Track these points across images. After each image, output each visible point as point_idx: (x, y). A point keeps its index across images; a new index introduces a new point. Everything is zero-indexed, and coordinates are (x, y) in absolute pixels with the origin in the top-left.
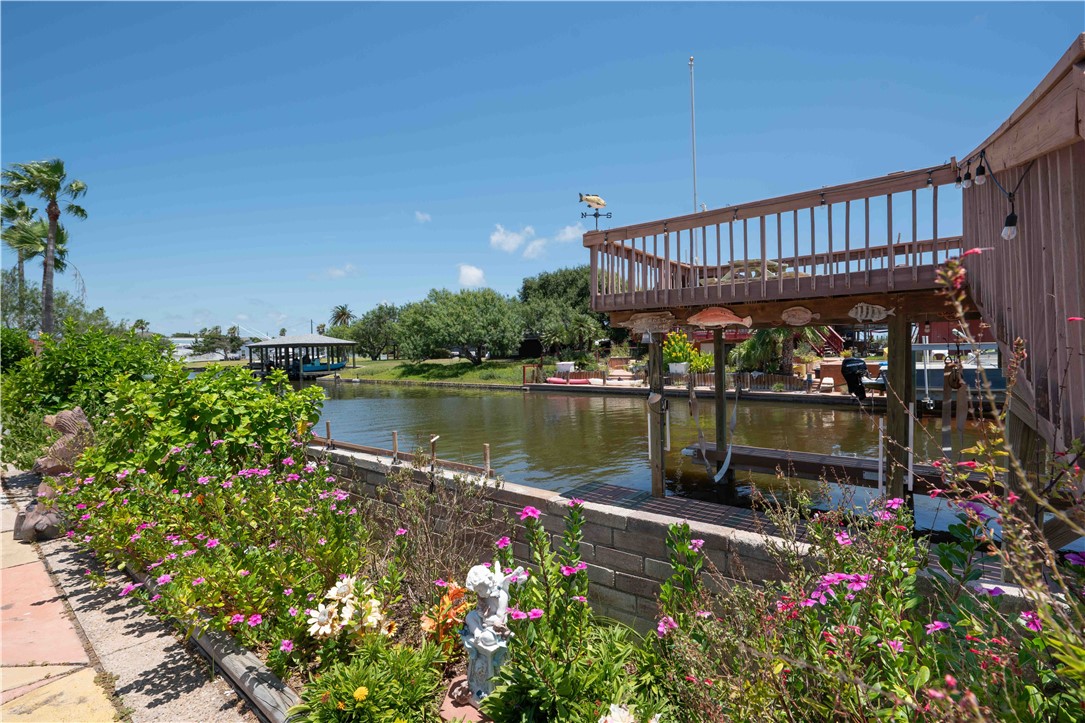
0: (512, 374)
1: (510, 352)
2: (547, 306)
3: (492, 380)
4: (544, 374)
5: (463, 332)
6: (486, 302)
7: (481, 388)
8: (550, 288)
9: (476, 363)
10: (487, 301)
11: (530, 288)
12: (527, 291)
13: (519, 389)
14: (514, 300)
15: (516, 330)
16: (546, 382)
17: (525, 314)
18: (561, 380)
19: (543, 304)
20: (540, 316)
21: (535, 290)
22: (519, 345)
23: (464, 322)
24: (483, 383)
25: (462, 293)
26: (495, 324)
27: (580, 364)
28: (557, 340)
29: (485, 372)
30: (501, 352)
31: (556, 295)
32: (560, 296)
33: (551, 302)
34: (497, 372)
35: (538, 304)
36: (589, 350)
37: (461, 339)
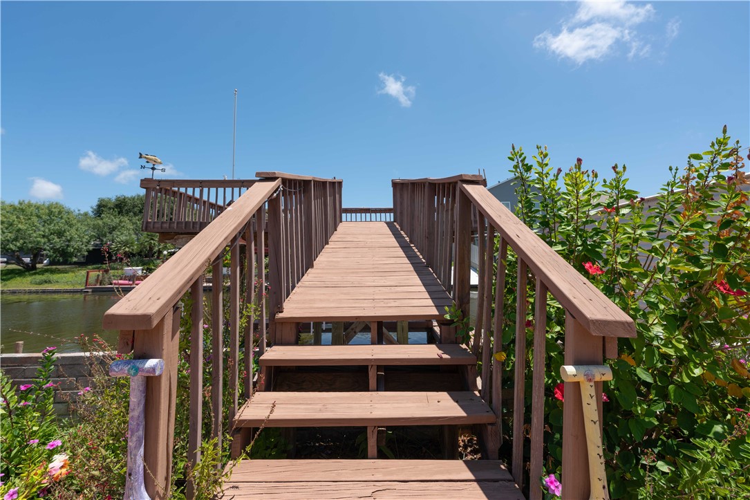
0: (73, 279)
1: (75, 259)
2: (120, 222)
3: (46, 285)
4: (110, 278)
5: (16, 239)
6: (51, 213)
7: (30, 292)
8: (126, 208)
9: (30, 269)
10: (53, 213)
11: (104, 206)
12: (101, 208)
13: (81, 291)
14: (86, 214)
15: (84, 240)
16: (111, 284)
17: (95, 227)
18: (127, 282)
19: (117, 220)
20: (114, 229)
21: (110, 208)
22: (86, 253)
23: (19, 230)
24: (34, 288)
25: (21, 204)
26: (60, 234)
27: (148, 269)
28: (127, 249)
29: (39, 278)
30: (63, 259)
31: (131, 214)
32: (135, 214)
33: (126, 219)
34: (55, 277)
35: (110, 219)
36: (158, 258)
37: (11, 246)
